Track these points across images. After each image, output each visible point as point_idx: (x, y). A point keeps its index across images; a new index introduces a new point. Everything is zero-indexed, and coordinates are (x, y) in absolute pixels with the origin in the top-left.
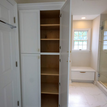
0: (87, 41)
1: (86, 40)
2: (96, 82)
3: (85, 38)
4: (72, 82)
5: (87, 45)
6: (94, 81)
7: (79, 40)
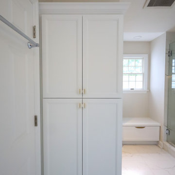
0: (143, 74)
1: (141, 72)
2: (163, 144)
3: (139, 70)
4: (123, 145)
5: (143, 81)
6: (158, 142)
7: (130, 73)
